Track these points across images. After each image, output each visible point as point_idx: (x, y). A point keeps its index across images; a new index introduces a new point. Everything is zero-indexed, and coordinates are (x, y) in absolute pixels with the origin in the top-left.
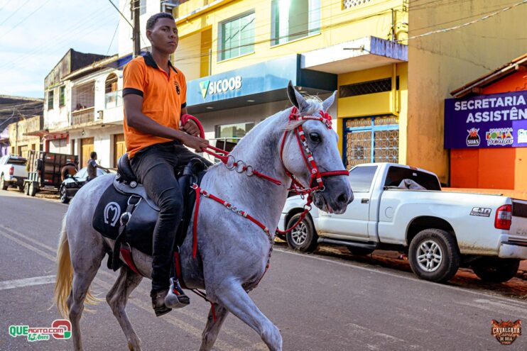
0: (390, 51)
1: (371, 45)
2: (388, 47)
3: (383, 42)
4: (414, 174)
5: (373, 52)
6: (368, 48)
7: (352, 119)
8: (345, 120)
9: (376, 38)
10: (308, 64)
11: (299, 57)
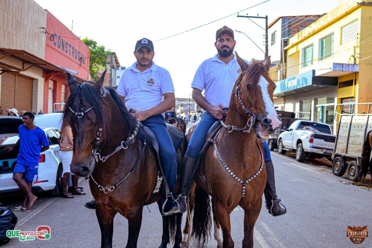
0: (346, 68)
1: (333, 67)
2: (344, 66)
3: (341, 65)
4: (315, 125)
5: (334, 70)
6: (332, 68)
7: (344, 98)
8: (342, 99)
9: (336, 64)
10: (317, 74)
11: (314, 71)
